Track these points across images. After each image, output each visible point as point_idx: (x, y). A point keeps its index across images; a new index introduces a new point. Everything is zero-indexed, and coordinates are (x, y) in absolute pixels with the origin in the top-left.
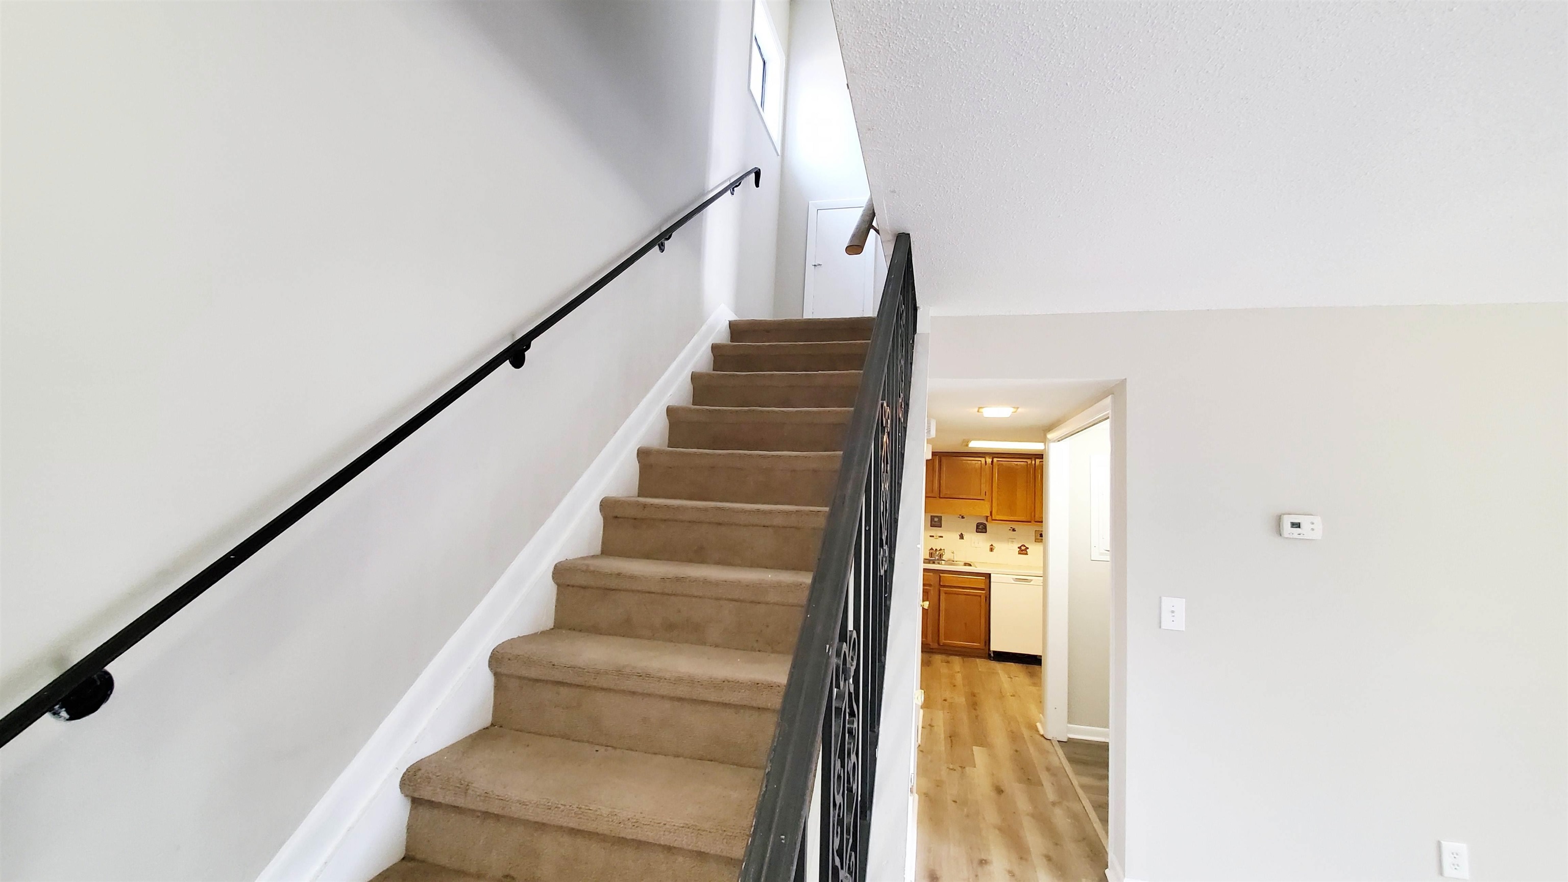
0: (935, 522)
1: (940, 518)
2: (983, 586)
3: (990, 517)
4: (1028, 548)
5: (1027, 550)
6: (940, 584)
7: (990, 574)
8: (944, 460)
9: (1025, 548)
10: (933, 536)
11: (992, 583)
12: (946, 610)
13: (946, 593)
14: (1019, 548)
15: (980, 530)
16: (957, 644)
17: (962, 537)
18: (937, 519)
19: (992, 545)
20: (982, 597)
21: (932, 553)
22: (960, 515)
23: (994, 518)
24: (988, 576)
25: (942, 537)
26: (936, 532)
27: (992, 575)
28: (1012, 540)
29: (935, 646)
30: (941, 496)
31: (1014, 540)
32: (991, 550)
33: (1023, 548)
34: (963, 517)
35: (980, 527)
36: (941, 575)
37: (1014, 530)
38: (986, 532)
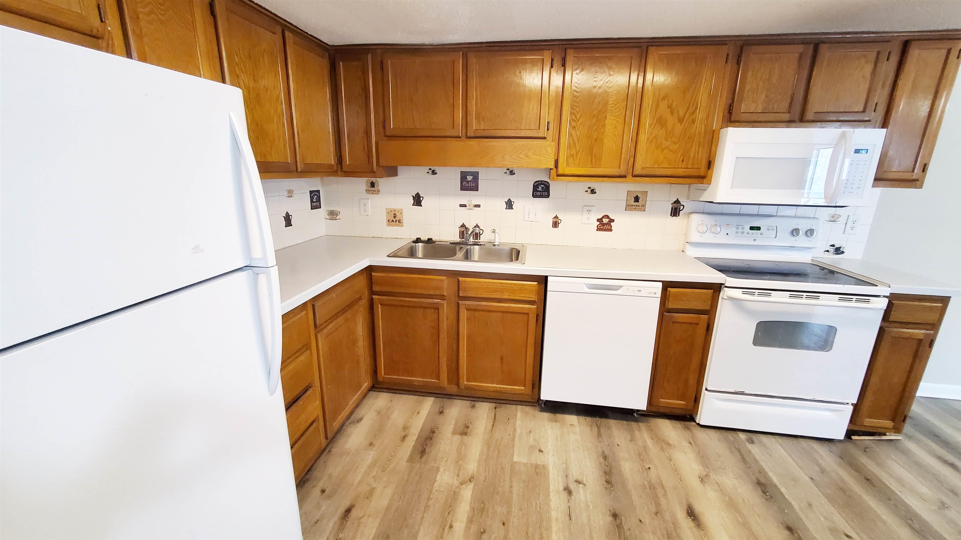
0: (468, 182)
1: (476, 176)
2: (533, 297)
3: (555, 169)
4: (613, 221)
5: (612, 224)
6: (459, 296)
7: (546, 277)
8: (473, 60)
9: (607, 220)
10: (465, 206)
11: (549, 294)
12: (469, 337)
13: (468, 310)
14: (598, 220)
15: (539, 193)
16: (488, 387)
17: (509, 205)
18: (471, 177)
19: (556, 217)
20: (531, 315)
21: (463, 232)
22: (508, 169)
23: (560, 171)
24: (543, 280)
25: (478, 206)
26: (470, 198)
27: (549, 279)
28: (588, 208)
29: (453, 389)
30: (469, 135)
31: (591, 208)
32: (555, 224)
33: (605, 221)
34: (512, 173)
35: (540, 189)
36: (460, 279)
37: (593, 192)
38: (548, 196)
